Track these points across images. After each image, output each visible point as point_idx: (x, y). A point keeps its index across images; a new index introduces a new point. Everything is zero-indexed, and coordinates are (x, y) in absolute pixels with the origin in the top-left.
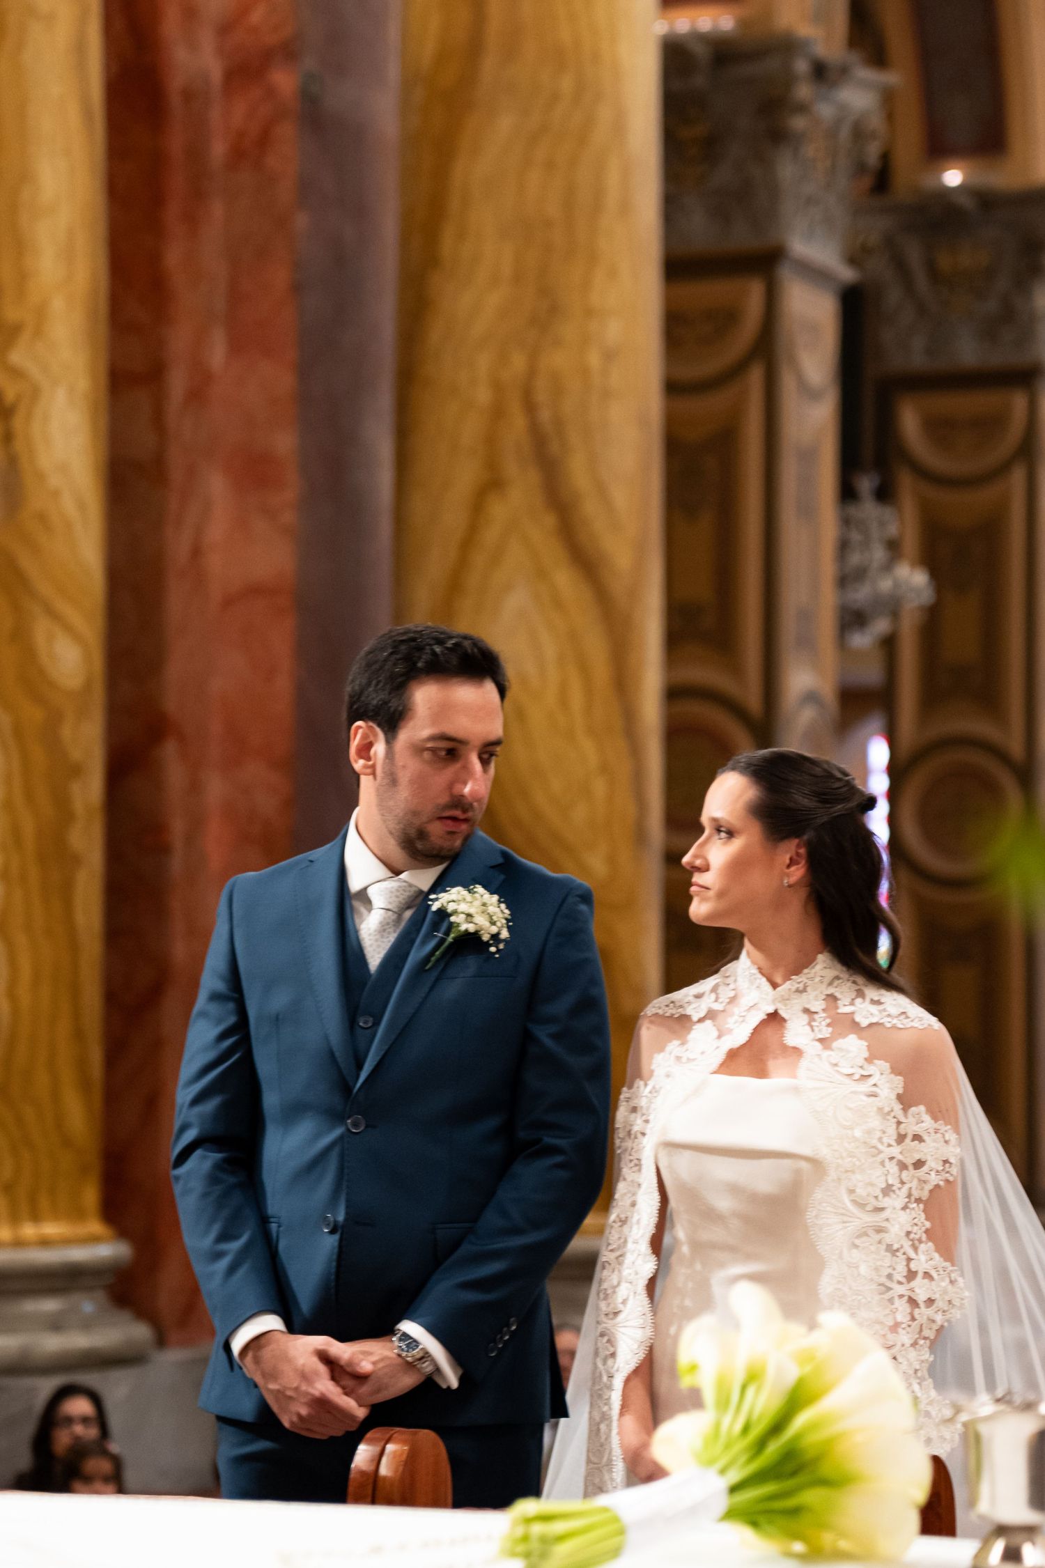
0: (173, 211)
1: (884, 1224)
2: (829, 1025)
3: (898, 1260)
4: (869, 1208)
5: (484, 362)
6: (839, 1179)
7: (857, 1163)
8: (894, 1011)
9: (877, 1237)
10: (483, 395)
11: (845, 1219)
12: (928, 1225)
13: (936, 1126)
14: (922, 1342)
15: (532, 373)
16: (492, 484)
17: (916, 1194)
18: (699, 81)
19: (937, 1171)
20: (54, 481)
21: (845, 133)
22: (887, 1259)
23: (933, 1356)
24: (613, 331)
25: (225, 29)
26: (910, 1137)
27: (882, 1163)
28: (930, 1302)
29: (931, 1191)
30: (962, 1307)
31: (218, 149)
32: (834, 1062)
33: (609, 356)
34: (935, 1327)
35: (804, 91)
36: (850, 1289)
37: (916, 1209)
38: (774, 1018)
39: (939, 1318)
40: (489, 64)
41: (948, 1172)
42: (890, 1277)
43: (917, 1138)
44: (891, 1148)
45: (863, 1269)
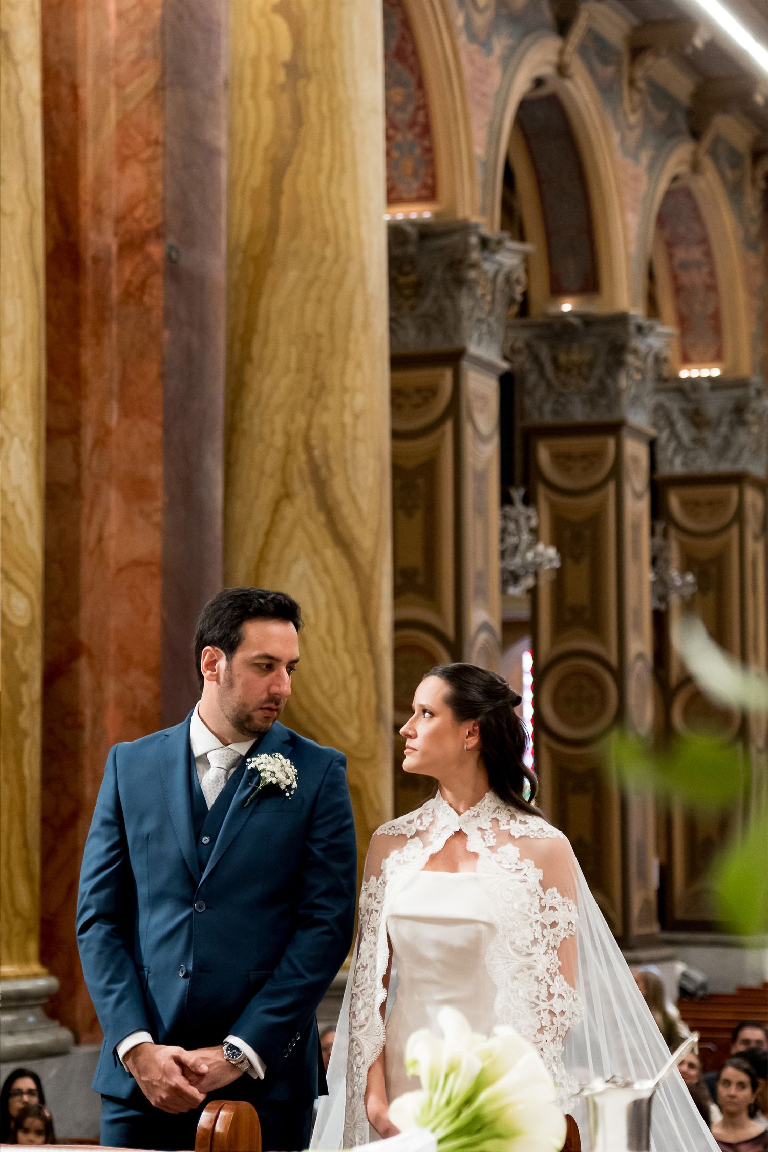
0: (87, 330)
1: (533, 964)
2: (494, 838)
3: (542, 986)
4: (524, 954)
5: (279, 420)
6: (505, 935)
7: (516, 925)
8: (535, 828)
9: (528, 972)
10: (279, 441)
11: (509, 961)
12: (560, 963)
13: (564, 900)
14: (557, 1039)
15: (309, 427)
16: (285, 495)
17: (552, 944)
18: (411, 249)
19: (565, 929)
20: (11, 497)
21: (500, 279)
22: (535, 986)
23: (563, 1048)
24: (360, 400)
25: (119, 220)
26: (548, 908)
27: (531, 925)
28: (563, 1012)
29: (561, 942)
30: (581, 1016)
31: (115, 292)
32: (499, 861)
33: (357, 416)
34: (566, 1029)
35: (475, 255)
36: (513, 1005)
37: (553, 953)
38: (459, 834)
39: (567, 1023)
40: (281, 240)
41: (571, 930)
42: (538, 997)
43: (553, 908)
44: (536, 915)
45: (520, 993)
